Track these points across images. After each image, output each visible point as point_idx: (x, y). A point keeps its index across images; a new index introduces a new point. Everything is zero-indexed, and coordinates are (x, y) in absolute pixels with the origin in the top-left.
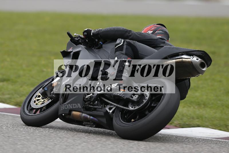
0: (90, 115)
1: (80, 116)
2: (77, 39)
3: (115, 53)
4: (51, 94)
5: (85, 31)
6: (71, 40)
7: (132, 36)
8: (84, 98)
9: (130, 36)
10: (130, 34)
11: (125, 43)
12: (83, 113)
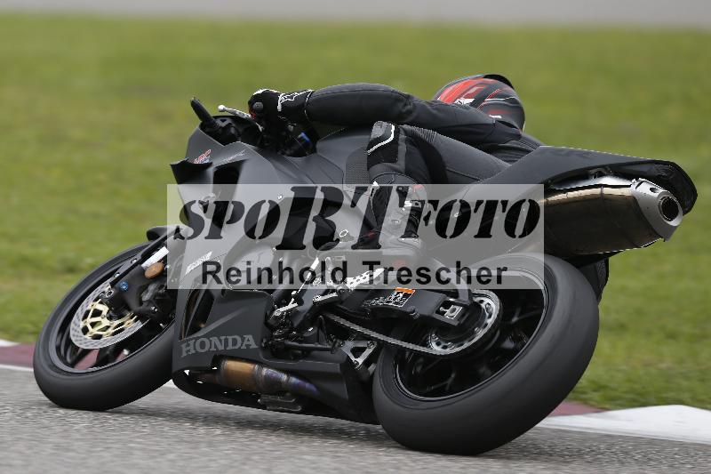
0: (290, 372)
1: (252, 377)
2: (224, 124)
3: (368, 169)
4: (141, 303)
5: (257, 98)
6: (202, 127)
7: (415, 114)
8: (267, 317)
9: (409, 112)
10: (409, 107)
11: (402, 136)
12: (262, 364)
